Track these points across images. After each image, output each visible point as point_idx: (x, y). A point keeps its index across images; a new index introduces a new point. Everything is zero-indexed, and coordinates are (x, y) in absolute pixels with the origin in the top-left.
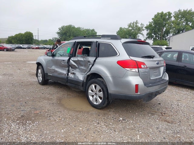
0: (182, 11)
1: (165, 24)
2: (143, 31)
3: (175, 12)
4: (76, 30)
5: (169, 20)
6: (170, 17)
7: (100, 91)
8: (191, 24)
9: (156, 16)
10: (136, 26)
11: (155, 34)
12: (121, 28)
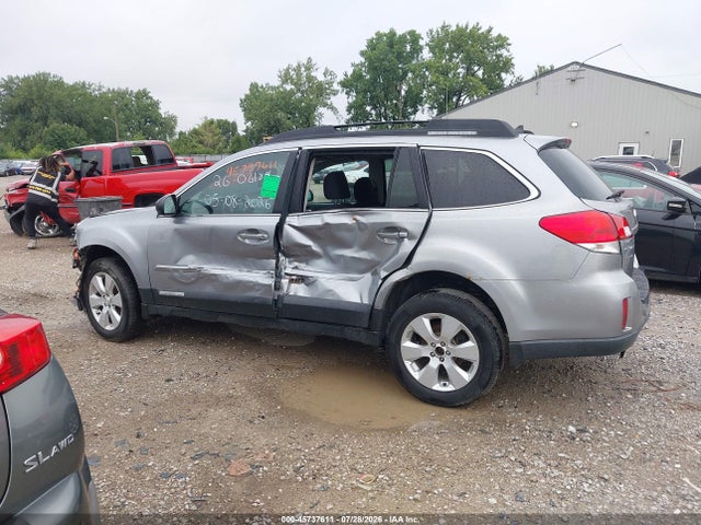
0: (454, 28)
1: (405, 74)
2: (332, 96)
3: (431, 31)
4: (68, 96)
5: (413, 58)
6: (417, 50)
7: (461, 338)
8: (480, 73)
9: (372, 45)
10: (310, 79)
11: (375, 108)
12: (254, 87)
